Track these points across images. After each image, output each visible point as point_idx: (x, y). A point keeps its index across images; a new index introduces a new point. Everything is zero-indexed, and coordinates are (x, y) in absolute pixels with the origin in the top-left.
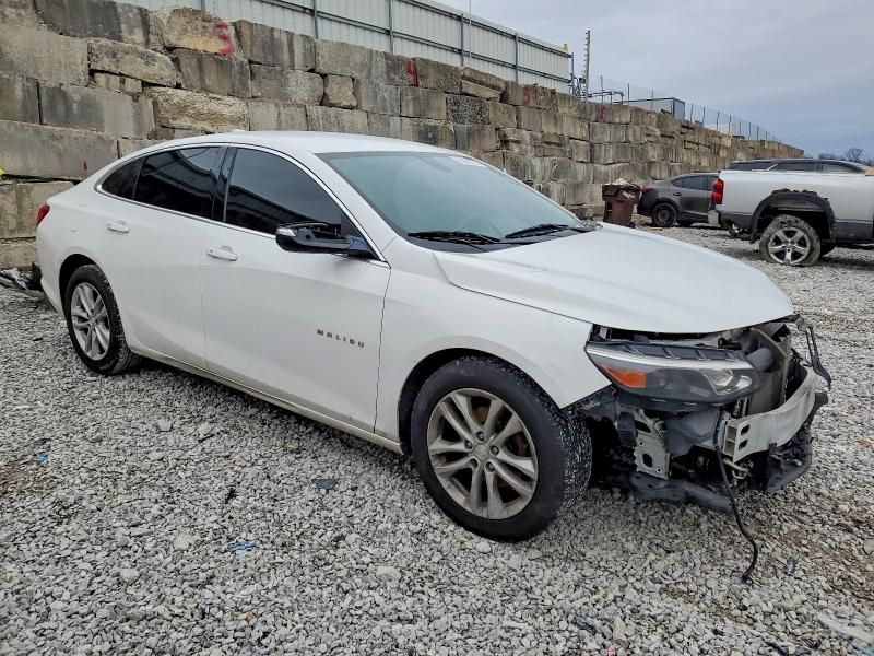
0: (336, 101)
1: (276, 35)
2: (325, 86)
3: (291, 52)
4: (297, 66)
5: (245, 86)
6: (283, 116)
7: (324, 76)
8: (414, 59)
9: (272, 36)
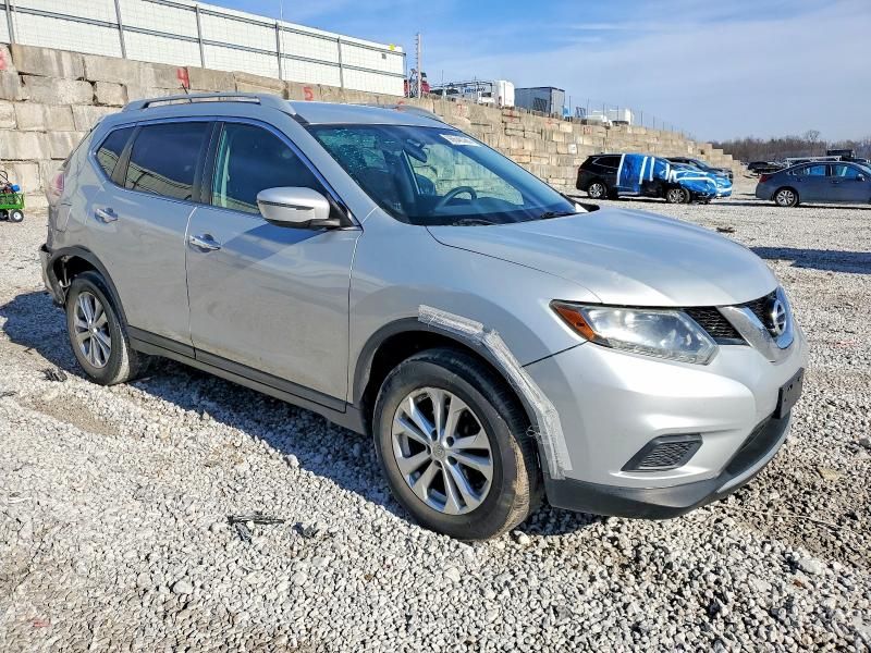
0: (104, 102)
1: (45, 52)
2: (95, 90)
3: (60, 65)
4: (66, 74)
5: (15, 92)
6: (49, 113)
7: (93, 83)
8: (185, 68)
9: (41, 54)
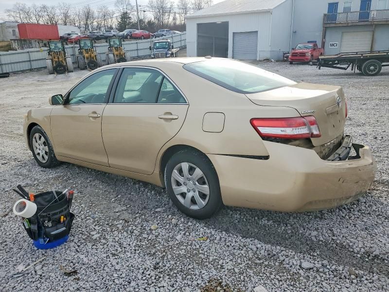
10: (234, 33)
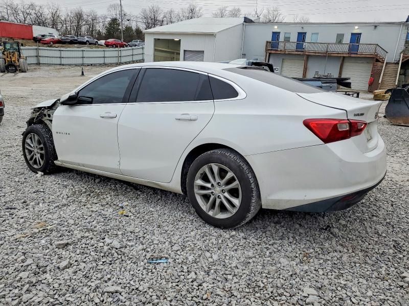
10: (185, 51)
